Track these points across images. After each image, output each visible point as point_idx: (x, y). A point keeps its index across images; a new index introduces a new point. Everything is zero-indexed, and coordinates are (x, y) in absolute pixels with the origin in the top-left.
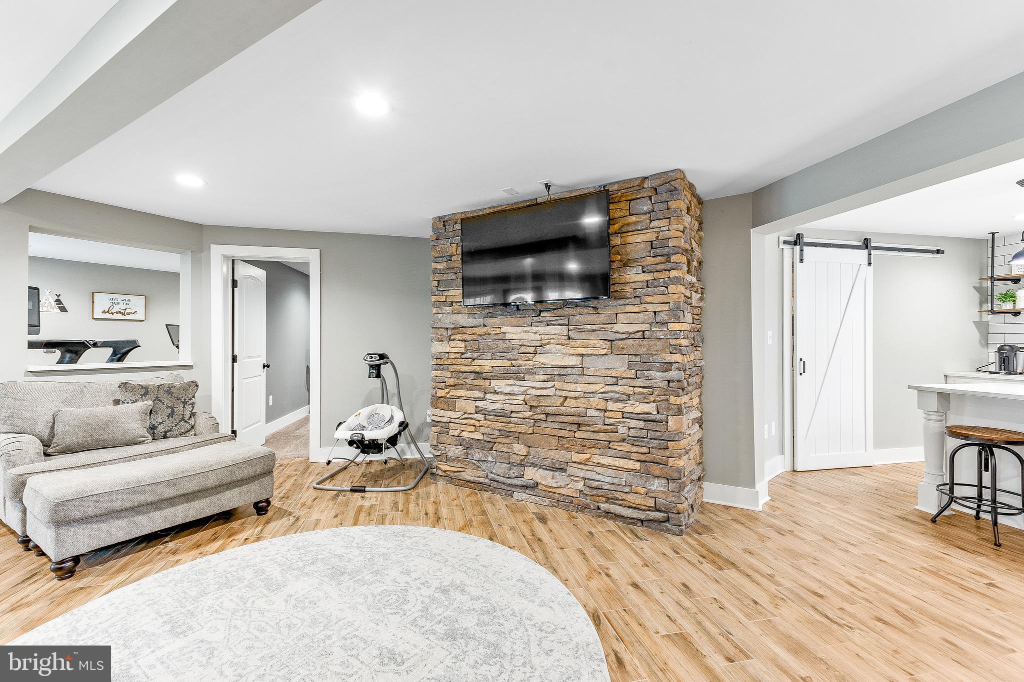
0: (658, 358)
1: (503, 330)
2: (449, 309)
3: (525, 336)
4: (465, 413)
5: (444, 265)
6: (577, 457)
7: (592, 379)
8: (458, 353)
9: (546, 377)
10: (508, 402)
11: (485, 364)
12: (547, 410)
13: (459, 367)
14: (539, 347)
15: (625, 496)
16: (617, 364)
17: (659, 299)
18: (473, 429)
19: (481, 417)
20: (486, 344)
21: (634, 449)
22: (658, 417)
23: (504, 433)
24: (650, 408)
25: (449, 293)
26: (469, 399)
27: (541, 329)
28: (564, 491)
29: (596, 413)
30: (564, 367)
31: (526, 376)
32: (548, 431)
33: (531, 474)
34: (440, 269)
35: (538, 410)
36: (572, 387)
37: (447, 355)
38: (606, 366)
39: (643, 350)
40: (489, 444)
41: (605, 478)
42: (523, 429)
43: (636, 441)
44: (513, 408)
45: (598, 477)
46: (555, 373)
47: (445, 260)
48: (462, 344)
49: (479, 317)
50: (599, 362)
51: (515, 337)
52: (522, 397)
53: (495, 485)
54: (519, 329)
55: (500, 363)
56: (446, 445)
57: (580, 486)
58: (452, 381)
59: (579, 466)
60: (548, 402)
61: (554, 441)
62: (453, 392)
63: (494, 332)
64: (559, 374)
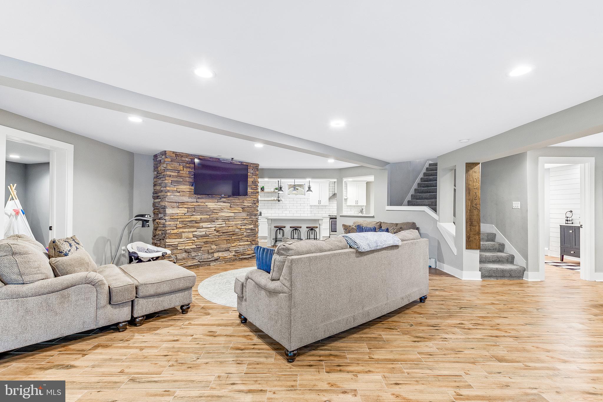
0: (254, 213)
1: (206, 204)
2: (178, 194)
3: (216, 206)
4: (187, 238)
5: (176, 174)
6: (233, 245)
7: (237, 220)
8: (183, 213)
9: (223, 220)
10: (208, 231)
11: (198, 217)
12: (223, 231)
13: (185, 219)
14: (221, 210)
15: (246, 252)
16: (244, 215)
17: (254, 197)
18: (191, 244)
19: (196, 239)
20: (198, 209)
21: (249, 238)
22: (254, 228)
23: (206, 243)
24: (252, 226)
25: (179, 187)
26: (189, 232)
27: (222, 204)
28: (229, 257)
29: (238, 230)
30: (229, 217)
31: (216, 221)
32: (223, 238)
33: (216, 255)
34: (173, 175)
35: (220, 232)
36: (231, 223)
37: (177, 214)
38: (242, 216)
39: (251, 211)
40: (198, 249)
41: (241, 249)
42: (215, 240)
43: (248, 236)
44: (211, 233)
45: (239, 249)
46: (226, 219)
47: (177, 172)
48: (186, 210)
49: (195, 199)
50: (240, 215)
51: (211, 206)
52: (214, 228)
53: (203, 263)
54: (214, 204)
55: (205, 216)
56: (176, 255)
57: (234, 253)
58: (181, 225)
59: (233, 247)
60: (224, 229)
61: (225, 241)
62: (181, 230)
63: (202, 205)
64: (228, 219)
